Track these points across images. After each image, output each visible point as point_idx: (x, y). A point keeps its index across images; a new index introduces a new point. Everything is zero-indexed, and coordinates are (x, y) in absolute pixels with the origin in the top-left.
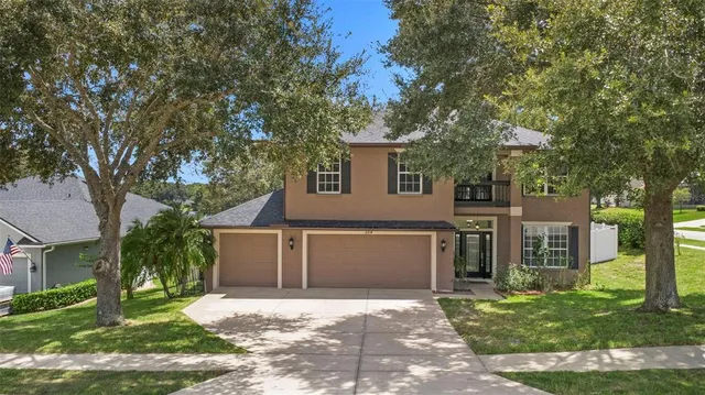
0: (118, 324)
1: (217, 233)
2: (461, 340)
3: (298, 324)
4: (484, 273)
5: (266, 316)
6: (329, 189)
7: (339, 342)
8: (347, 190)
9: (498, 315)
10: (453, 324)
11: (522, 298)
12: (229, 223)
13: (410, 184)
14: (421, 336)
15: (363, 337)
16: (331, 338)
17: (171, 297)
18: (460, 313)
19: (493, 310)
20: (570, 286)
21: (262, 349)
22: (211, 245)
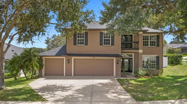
0: (3, 89)
1: (44, 58)
2: (128, 94)
3: (69, 88)
4: (130, 71)
5: (58, 86)
6: (81, 44)
7: (83, 96)
8: (86, 44)
9: (138, 85)
10: (123, 88)
11: (143, 79)
12: (48, 55)
13: (107, 42)
14: (113, 93)
15: (92, 93)
16: (80, 94)
17: (28, 79)
18: (125, 84)
19: (136, 83)
20: (157, 75)
21: (52, 99)
22: (42, 62)
